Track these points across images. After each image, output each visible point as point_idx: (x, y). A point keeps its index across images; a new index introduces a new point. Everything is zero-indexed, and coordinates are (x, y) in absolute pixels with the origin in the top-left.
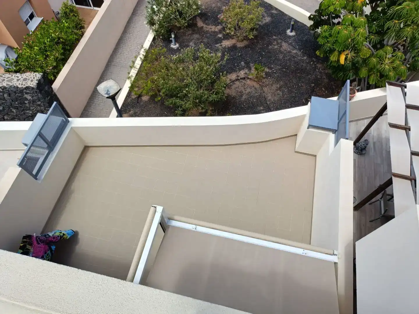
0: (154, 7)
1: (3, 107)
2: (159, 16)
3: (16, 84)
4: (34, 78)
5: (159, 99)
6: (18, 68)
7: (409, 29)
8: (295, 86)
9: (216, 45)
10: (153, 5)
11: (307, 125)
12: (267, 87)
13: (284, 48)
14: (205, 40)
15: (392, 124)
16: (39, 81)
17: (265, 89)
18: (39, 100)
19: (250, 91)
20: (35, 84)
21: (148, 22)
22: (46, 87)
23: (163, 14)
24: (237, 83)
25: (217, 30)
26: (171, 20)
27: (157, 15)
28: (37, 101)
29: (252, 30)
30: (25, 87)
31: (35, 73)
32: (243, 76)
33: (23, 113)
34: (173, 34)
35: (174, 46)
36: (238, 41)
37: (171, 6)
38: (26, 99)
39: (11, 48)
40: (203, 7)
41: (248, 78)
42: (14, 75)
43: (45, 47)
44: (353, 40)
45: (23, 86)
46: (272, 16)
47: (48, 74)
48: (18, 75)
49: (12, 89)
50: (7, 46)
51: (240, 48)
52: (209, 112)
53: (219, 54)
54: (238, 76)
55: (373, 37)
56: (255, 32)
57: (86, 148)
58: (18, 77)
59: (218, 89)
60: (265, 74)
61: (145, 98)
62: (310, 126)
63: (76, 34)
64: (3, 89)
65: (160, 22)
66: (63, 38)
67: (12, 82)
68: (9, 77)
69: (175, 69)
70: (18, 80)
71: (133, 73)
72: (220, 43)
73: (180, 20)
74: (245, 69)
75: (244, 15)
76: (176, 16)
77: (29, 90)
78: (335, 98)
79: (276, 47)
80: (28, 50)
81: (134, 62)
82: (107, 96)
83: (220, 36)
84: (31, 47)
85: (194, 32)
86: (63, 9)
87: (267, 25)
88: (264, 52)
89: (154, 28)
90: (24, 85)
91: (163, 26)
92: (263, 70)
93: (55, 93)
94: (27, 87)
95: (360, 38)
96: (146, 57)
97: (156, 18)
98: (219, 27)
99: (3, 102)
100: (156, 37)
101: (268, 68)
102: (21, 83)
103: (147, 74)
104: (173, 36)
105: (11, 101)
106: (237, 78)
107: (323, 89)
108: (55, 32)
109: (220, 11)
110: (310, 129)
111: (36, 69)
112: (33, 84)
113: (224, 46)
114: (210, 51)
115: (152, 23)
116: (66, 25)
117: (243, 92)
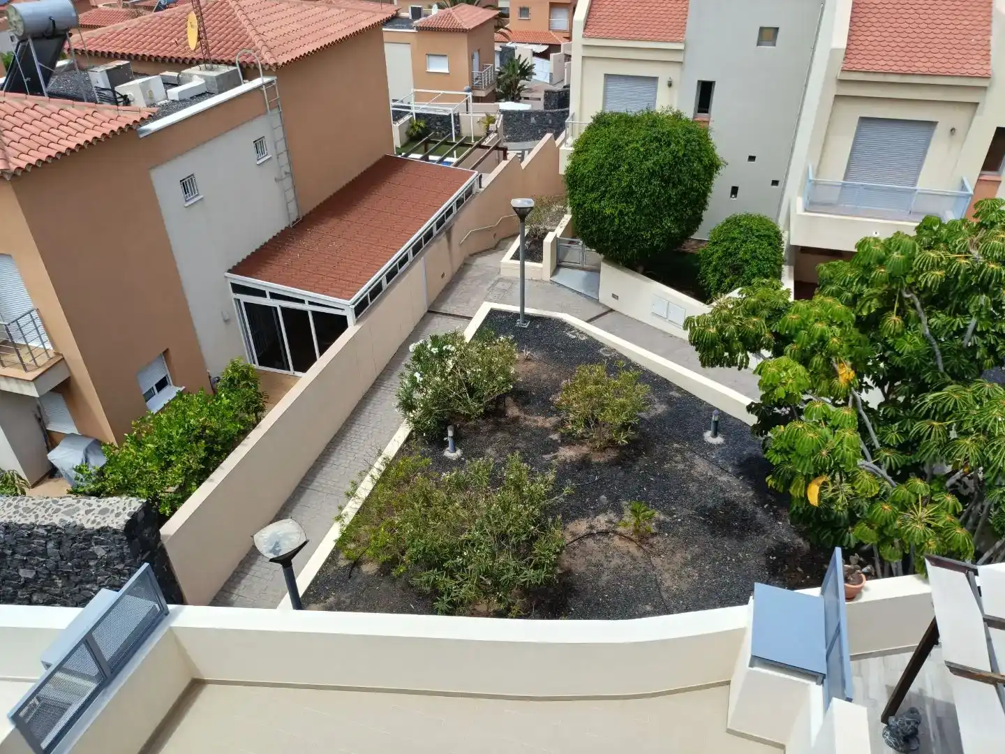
0: (417, 375)
1: (37, 572)
2: (427, 393)
3: (80, 520)
4: (124, 509)
5: (402, 570)
6: (100, 485)
7: (968, 442)
8: (729, 558)
9: (544, 456)
10: (415, 371)
11: (749, 657)
12: (662, 556)
13: (699, 470)
14: (522, 445)
15: (957, 665)
16: (134, 516)
17: (656, 561)
18: (123, 561)
19: (620, 563)
20: (122, 523)
21: (400, 404)
22: (146, 531)
23: (432, 389)
24: (590, 543)
25: (548, 425)
26: (450, 400)
27: (421, 391)
28: (116, 562)
29: (624, 427)
30: (98, 527)
31: (131, 498)
32: (604, 528)
33: (77, 588)
34: (451, 429)
35: (451, 454)
36: (593, 449)
37: (454, 374)
38: (94, 556)
39: (98, 443)
40: (520, 379)
41: (615, 533)
42: (83, 500)
43: (169, 444)
44: (831, 452)
45: (95, 525)
46: (670, 401)
47: (160, 501)
48: (93, 500)
49: (69, 531)
50: (90, 441)
51: (598, 464)
52: (515, 609)
53: (551, 477)
54: (591, 527)
55: (887, 454)
56: (630, 433)
57: (196, 685)
58: (90, 505)
59: (541, 555)
60: (656, 526)
61: (369, 568)
62: (756, 660)
63: (242, 421)
64: (48, 531)
65: (426, 405)
66: (212, 429)
67: (75, 515)
68: (71, 505)
69: (444, 504)
70: (87, 512)
71: (351, 508)
72: (555, 452)
73: (469, 400)
74: (609, 511)
75: (605, 398)
76: (461, 395)
77: (105, 536)
78: (815, 592)
79: (680, 466)
80: (132, 450)
81: (355, 485)
82: (272, 556)
83: (555, 437)
84: (139, 444)
85: (498, 427)
86: (228, 372)
87: (660, 419)
88: (655, 475)
89: (412, 416)
90: (99, 523)
91: (431, 412)
92: (651, 517)
93: (163, 545)
94: (102, 528)
95: (847, 450)
96: (385, 474)
97: (417, 395)
98: (554, 420)
99: (42, 559)
100: (414, 434)
101: (664, 512)
102: (93, 518)
103: (380, 512)
104: (450, 433)
105: (59, 558)
106: (589, 530)
107: (799, 569)
108: (199, 414)
109: (556, 388)
110: (756, 669)
111: (138, 491)
112: (118, 522)
113: (560, 458)
114: (529, 468)
115: (408, 405)
116: (226, 401)
117: (602, 565)
